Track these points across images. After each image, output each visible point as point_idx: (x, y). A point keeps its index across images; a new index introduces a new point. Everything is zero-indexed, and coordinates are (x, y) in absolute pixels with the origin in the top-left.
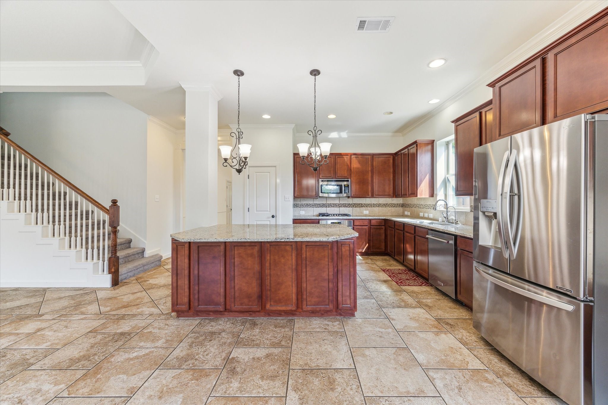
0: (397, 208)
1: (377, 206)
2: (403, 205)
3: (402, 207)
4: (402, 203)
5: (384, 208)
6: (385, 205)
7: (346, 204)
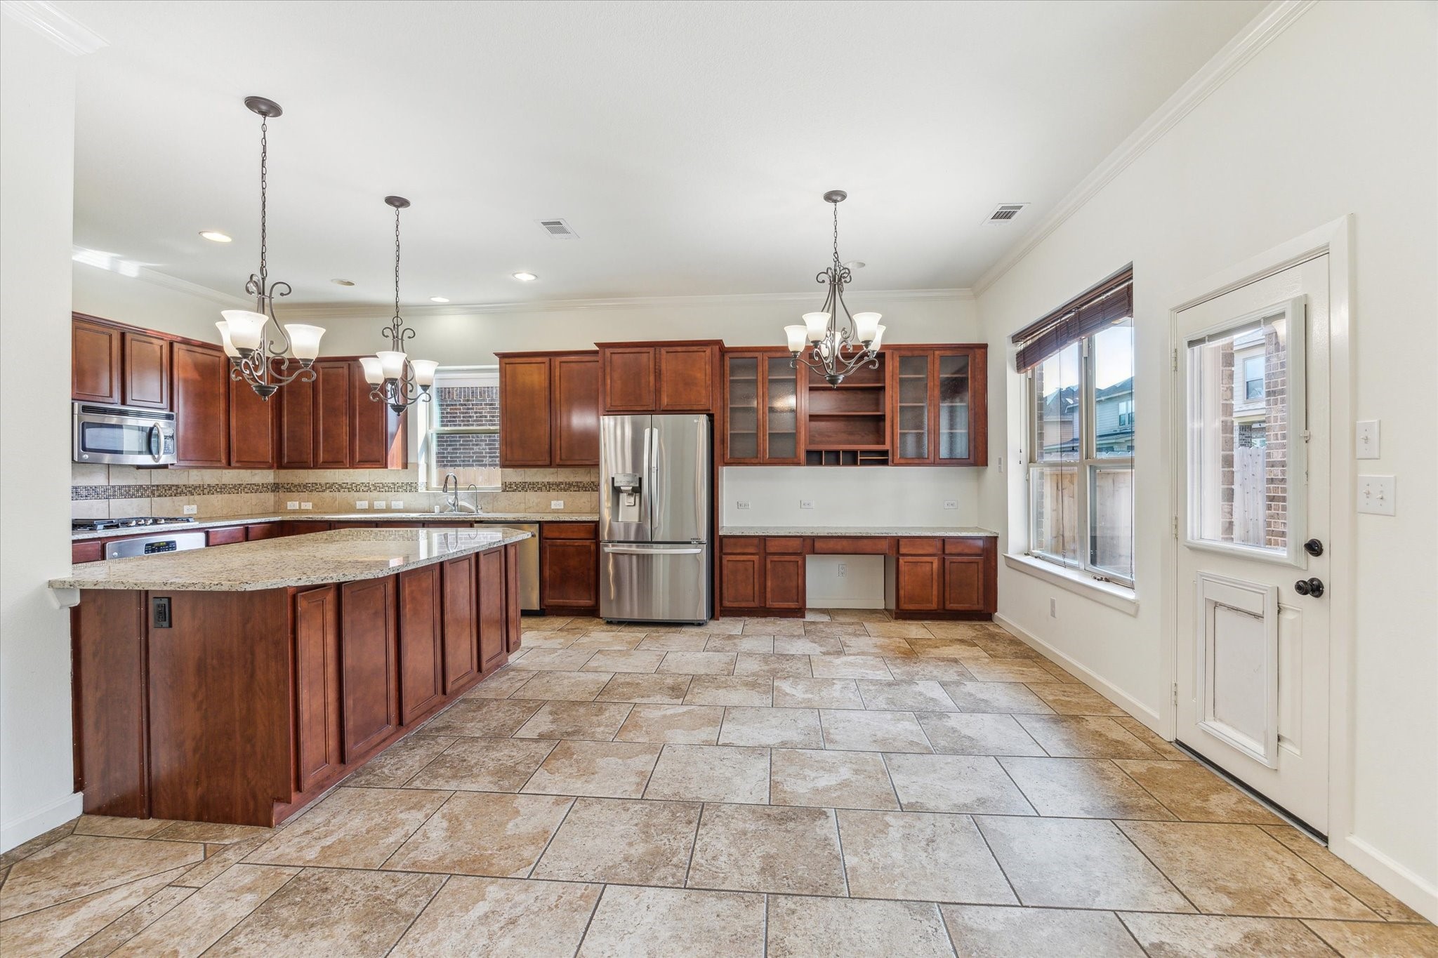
0: (263, 495)
1: (218, 490)
2: (276, 488)
3: (273, 491)
4: (272, 481)
5: (235, 495)
6: (237, 488)
7: (129, 486)
